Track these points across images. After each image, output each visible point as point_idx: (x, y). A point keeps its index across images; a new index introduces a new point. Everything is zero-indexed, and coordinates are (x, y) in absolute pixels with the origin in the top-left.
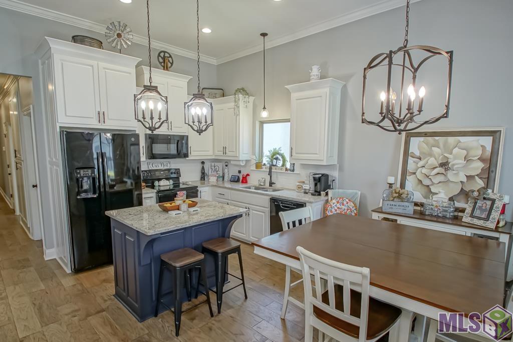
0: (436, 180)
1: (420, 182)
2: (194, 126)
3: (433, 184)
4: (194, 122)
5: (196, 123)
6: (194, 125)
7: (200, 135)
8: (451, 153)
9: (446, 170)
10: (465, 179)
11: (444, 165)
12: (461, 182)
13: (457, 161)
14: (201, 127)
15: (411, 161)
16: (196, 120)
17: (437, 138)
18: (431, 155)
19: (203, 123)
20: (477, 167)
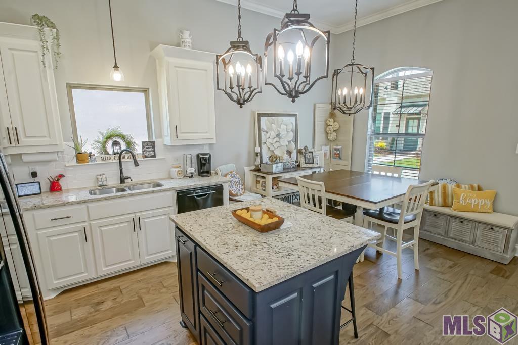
0: (276, 145)
1: (269, 148)
2: (232, 94)
3: (275, 149)
4: (231, 88)
5: (236, 90)
6: (232, 92)
7: (241, 107)
8: (280, 128)
9: (279, 139)
10: (287, 144)
11: (278, 135)
12: (287, 145)
13: (283, 133)
14: (242, 95)
15: (263, 134)
16: (235, 84)
17: (273, 118)
18: (272, 130)
19: (247, 90)
20: (292, 135)
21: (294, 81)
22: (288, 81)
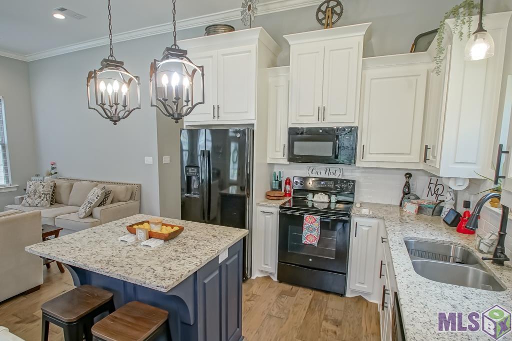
21: (114, 108)
22: (109, 108)
